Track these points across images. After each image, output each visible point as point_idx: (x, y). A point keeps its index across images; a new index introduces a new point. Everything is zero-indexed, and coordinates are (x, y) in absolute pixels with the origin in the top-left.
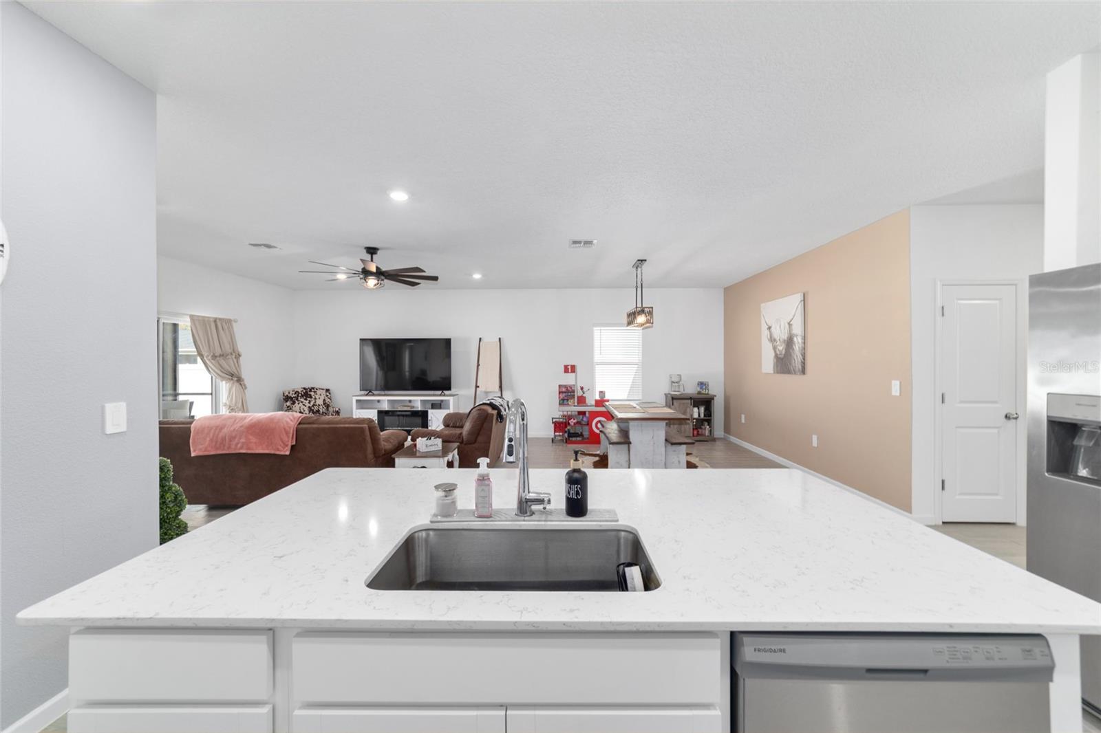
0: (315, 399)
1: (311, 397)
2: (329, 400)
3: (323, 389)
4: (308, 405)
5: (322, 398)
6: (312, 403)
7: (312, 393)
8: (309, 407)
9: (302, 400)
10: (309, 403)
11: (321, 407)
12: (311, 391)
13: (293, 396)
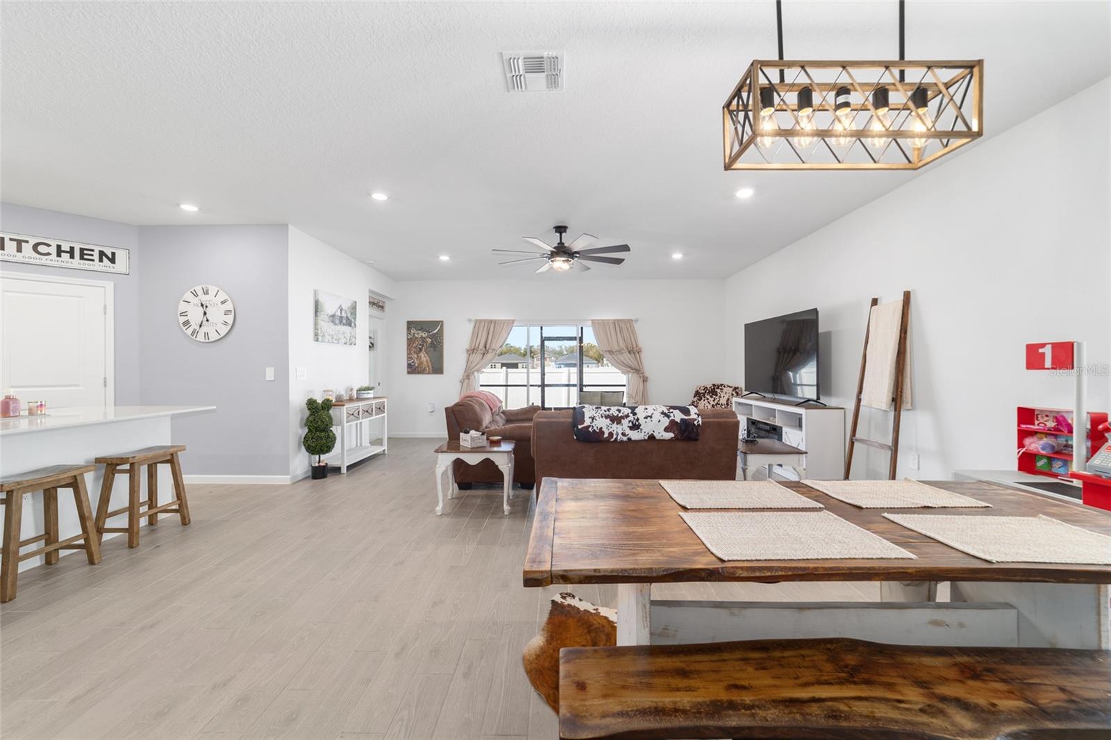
0: (720, 397)
1: (717, 395)
4: (712, 403)
5: (727, 397)
6: (716, 402)
7: (719, 391)
8: (712, 405)
9: (708, 397)
10: (714, 401)
12: (718, 388)
13: (702, 391)
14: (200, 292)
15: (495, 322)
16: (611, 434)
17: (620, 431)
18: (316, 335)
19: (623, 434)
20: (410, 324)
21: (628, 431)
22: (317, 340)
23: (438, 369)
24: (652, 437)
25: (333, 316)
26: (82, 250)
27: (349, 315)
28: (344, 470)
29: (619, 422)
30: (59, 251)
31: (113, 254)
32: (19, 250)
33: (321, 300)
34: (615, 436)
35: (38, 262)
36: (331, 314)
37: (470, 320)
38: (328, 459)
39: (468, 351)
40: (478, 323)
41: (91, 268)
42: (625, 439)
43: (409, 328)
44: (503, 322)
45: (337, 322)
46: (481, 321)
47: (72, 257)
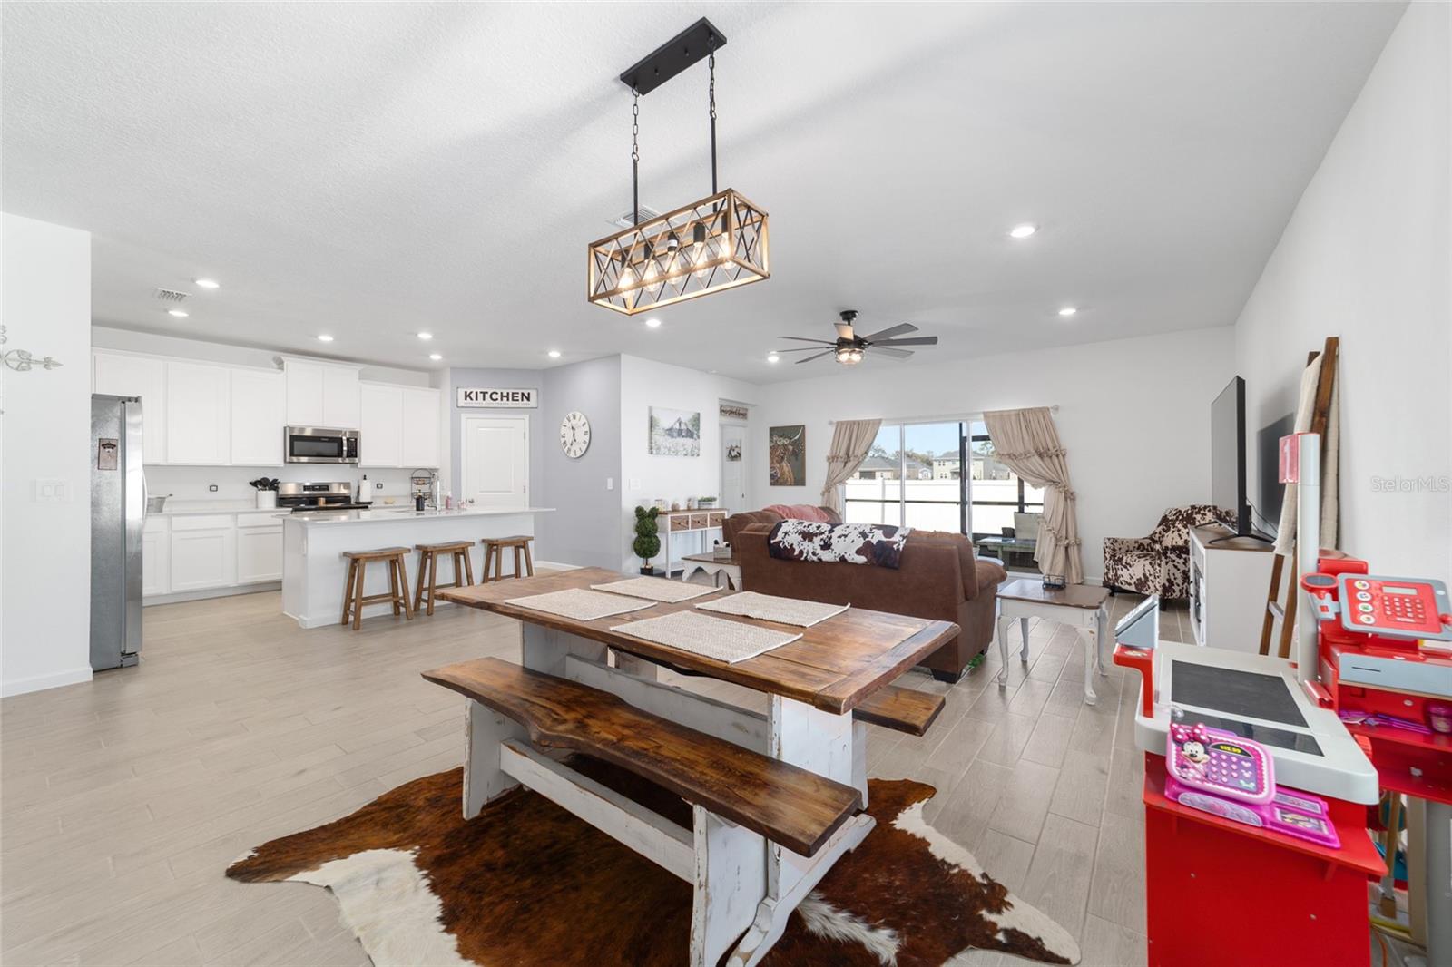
14: (571, 418)
15: (859, 423)
16: (801, 552)
17: (811, 549)
18: (651, 448)
19: (814, 554)
20: (773, 431)
21: (819, 551)
22: (652, 453)
23: (800, 481)
24: (843, 559)
25: (670, 430)
26: (513, 393)
27: (690, 427)
28: (669, 575)
29: (810, 540)
30: (502, 396)
31: (529, 394)
32: (484, 399)
33: (655, 415)
34: (805, 555)
35: (492, 406)
36: (667, 428)
37: (831, 423)
38: (653, 562)
39: (828, 459)
40: (840, 424)
41: (518, 406)
42: (815, 558)
43: (771, 435)
44: (868, 423)
45: (675, 434)
46: (842, 423)
47: (508, 400)
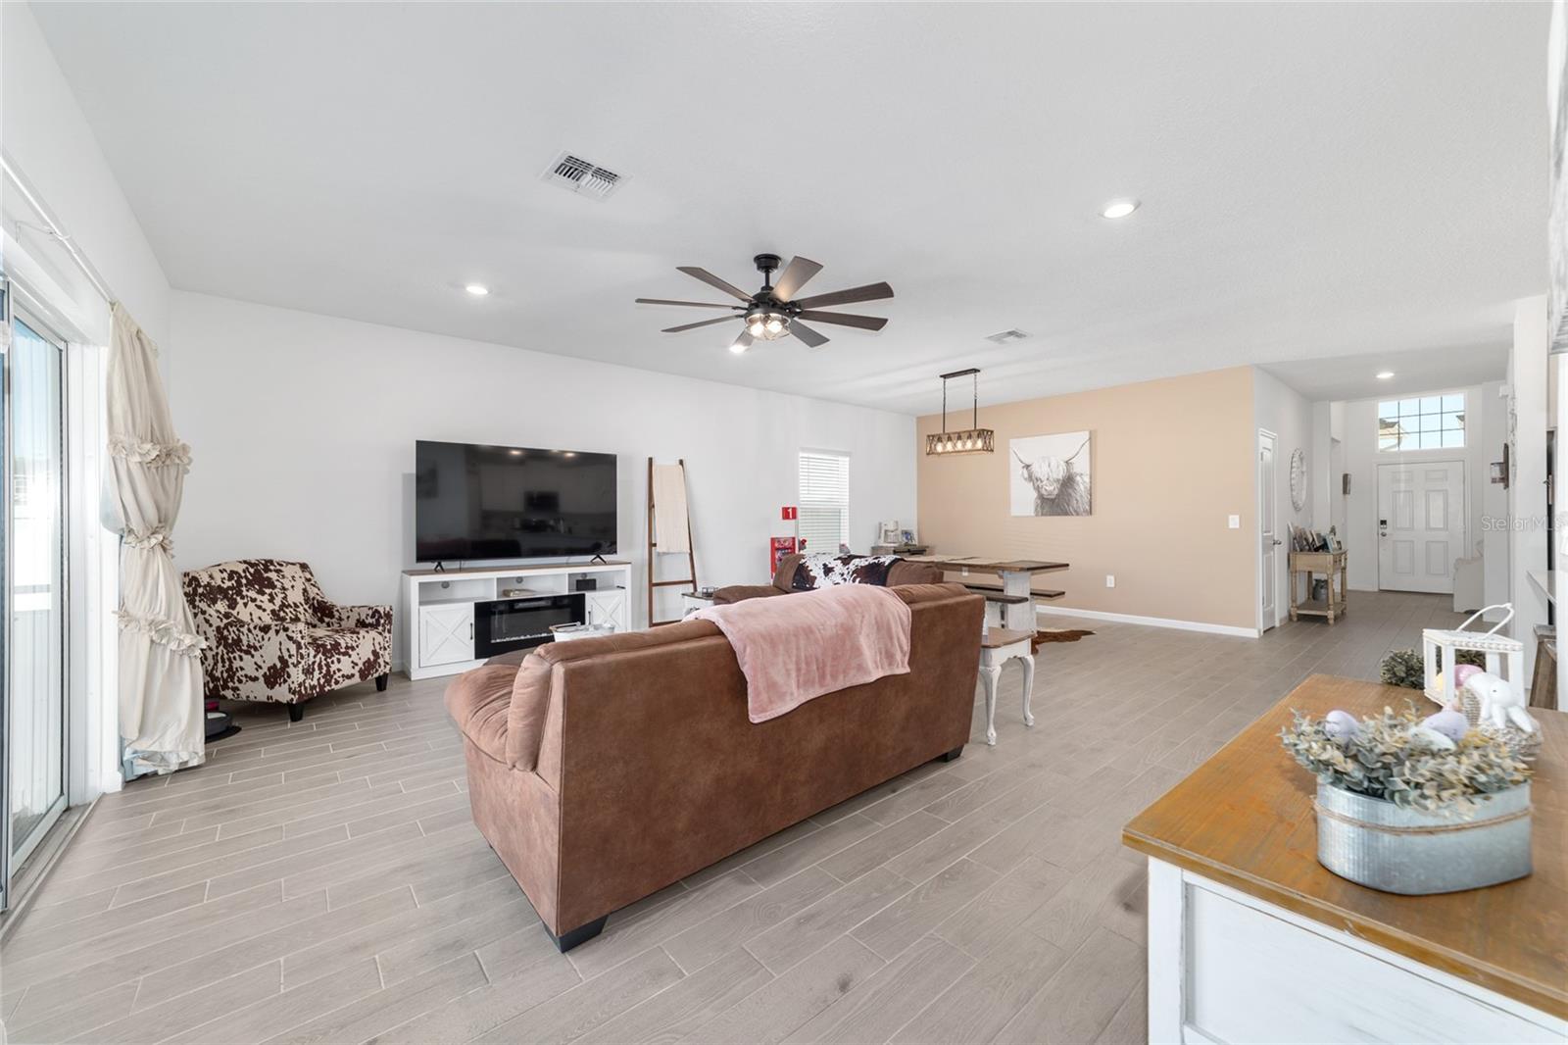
0: (284, 589)
1: (274, 587)
2: (316, 590)
3: (293, 564)
4: (269, 607)
5: (299, 585)
6: (278, 601)
7: (273, 576)
8: (273, 611)
9: (252, 594)
10: (271, 600)
11: (301, 609)
12: (267, 570)
13: (228, 584)
